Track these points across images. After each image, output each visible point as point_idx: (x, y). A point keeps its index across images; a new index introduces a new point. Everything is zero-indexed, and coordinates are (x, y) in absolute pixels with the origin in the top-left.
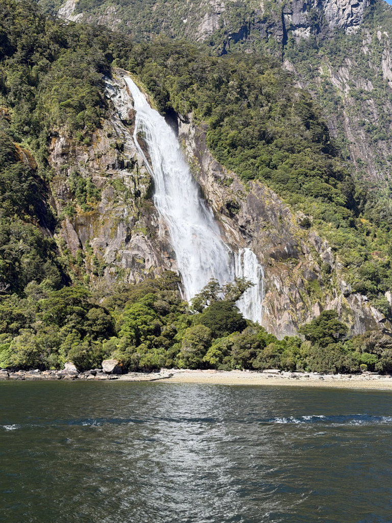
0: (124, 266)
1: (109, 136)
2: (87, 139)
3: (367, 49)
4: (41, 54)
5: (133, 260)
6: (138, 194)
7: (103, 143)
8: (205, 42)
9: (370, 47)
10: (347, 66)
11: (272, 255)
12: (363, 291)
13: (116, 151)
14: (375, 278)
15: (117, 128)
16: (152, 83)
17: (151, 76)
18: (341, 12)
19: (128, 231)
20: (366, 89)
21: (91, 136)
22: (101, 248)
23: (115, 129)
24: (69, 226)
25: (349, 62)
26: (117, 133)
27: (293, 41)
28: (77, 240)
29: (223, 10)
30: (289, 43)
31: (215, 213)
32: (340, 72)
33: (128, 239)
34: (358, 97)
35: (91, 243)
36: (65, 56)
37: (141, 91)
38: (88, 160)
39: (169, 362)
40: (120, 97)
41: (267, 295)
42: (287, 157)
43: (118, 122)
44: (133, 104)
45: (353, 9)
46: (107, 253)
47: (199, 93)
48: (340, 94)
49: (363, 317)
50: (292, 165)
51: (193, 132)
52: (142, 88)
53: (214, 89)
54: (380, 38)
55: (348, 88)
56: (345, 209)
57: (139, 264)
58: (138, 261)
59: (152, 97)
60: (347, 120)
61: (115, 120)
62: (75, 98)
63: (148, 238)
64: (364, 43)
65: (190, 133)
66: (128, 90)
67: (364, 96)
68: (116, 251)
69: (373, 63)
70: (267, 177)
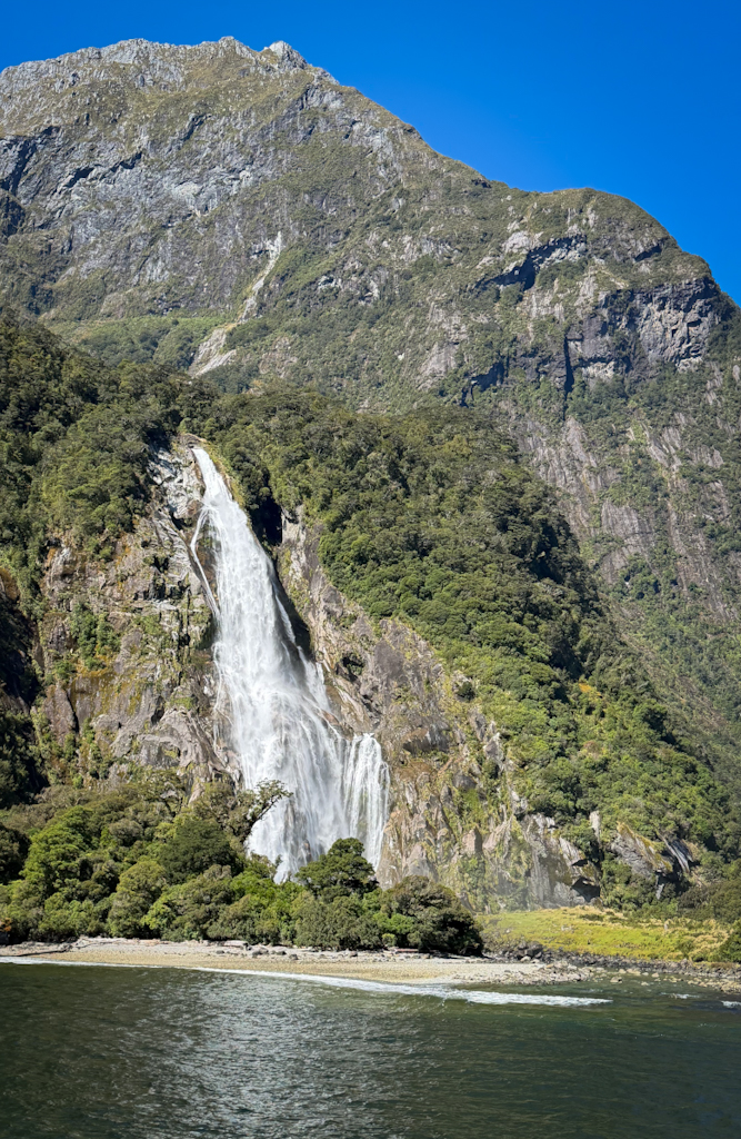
0: (143, 762)
1: (145, 545)
2: (106, 551)
3: (714, 396)
4: (51, 413)
5: (160, 752)
6: (184, 641)
7: (133, 556)
8: (431, 391)
9: (720, 392)
10: (677, 426)
11: (407, 747)
12: (547, 810)
13: (153, 569)
14: (572, 787)
15: (161, 532)
16: (238, 457)
17: (237, 445)
18: (669, 335)
19: (158, 703)
20: (710, 464)
21: (114, 544)
22: (108, 732)
23: (157, 534)
24: (60, 694)
25: (681, 419)
26: (159, 539)
27: (584, 386)
28: (70, 717)
29: (464, 337)
30: (576, 389)
31: (326, 673)
32: (665, 436)
33: (157, 716)
34: (695, 478)
35: (93, 724)
36: (92, 415)
37: (218, 469)
38: (105, 585)
39: (94, 924)
40: (181, 481)
41: (393, 815)
42: (448, 578)
43: (166, 523)
44: (203, 491)
45: (691, 329)
46: (117, 739)
48: (664, 474)
49: (545, 855)
50: (458, 592)
51: (303, 537)
52: (222, 466)
53: (342, 466)
55: (678, 462)
56: (548, 668)
57: (169, 759)
58: (168, 753)
59: (236, 481)
60: (674, 517)
61: (160, 518)
62: (93, 483)
63: (193, 715)
64: (709, 385)
65: (299, 540)
66: (197, 468)
67: (706, 476)
68: (133, 737)
69: (725, 421)
70: (412, 612)
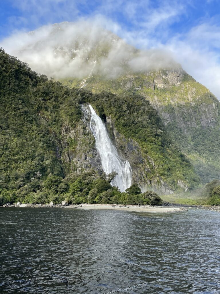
0: (84, 168)
1: (81, 125)
3: (183, 91)
5: (87, 166)
6: (90, 143)
7: (79, 127)
10: (176, 97)
11: (135, 163)
12: (163, 174)
13: (83, 129)
14: (169, 170)
15: (84, 122)
16: (98, 107)
17: (97, 104)
18: (174, 79)
19: (86, 156)
20: (183, 104)
21: (75, 125)
22: (77, 163)
24: (66, 155)
25: (177, 95)
27: (157, 89)
28: (69, 159)
31: (117, 149)
32: (174, 99)
33: (86, 159)
34: (180, 107)
35: (73, 160)
37: (94, 109)
40: (87, 111)
41: (133, 177)
42: (141, 130)
43: (85, 120)
44: (91, 114)
45: (178, 77)
47: (113, 109)
48: (174, 106)
49: (164, 184)
51: (111, 122)
52: (94, 108)
53: (118, 108)
54: (187, 87)
55: (177, 104)
56: (161, 147)
57: (89, 167)
58: (88, 166)
59: (97, 111)
60: (176, 115)
61: (84, 119)
62: (70, 112)
63: (93, 158)
64: (182, 89)
65: (110, 122)
66: (89, 109)
67: (182, 107)
68: (82, 162)
69: (185, 96)
70: (134, 136)
